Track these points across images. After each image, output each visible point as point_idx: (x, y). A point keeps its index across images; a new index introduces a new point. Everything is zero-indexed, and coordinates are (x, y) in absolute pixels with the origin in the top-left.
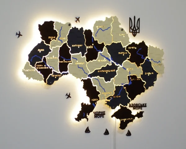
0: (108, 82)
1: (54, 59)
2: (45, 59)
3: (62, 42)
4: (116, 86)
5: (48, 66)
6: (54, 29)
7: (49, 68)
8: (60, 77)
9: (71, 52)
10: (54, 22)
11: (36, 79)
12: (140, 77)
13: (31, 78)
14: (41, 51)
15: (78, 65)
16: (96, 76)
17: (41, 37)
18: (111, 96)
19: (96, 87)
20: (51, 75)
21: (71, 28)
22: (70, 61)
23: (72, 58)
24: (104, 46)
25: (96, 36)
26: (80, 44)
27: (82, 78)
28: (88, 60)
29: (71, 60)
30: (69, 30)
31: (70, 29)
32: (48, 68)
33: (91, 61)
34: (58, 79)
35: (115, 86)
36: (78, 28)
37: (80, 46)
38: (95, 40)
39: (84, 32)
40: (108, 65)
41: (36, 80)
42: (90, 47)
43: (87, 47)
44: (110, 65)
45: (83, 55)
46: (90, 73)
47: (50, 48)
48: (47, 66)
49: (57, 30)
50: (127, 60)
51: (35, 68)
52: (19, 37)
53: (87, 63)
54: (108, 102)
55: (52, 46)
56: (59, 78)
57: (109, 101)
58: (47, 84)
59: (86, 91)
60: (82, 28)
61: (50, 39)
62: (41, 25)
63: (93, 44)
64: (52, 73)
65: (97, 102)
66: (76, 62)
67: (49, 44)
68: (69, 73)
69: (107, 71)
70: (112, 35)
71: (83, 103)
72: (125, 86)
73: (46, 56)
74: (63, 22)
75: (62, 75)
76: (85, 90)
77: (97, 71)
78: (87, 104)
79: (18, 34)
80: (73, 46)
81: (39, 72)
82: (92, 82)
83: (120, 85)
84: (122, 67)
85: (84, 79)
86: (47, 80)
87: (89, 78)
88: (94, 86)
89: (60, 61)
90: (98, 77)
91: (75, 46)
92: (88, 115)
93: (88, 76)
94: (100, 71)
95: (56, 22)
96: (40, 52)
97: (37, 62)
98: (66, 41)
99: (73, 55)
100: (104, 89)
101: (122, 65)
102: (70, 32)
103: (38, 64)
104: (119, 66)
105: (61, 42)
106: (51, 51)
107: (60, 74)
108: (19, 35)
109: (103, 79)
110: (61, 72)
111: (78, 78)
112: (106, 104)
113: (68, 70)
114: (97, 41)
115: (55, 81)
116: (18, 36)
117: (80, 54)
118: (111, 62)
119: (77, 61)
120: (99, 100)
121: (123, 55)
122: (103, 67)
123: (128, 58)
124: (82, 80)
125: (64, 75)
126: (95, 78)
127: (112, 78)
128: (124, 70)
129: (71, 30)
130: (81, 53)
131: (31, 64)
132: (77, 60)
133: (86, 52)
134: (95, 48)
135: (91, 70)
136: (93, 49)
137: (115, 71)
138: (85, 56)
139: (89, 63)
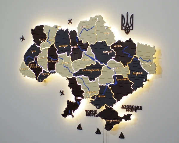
0: (92, 81)
2: (36, 59)
3: (50, 44)
4: (100, 85)
6: (44, 32)
10: (43, 26)
11: (29, 77)
12: (127, 77)
13: (26, 76)
15: (64, 65)
16: (81, 75)
18: (95, 96)
19: (80, 86)
20: (41, 74)
21: (58, 30)
24: (89, 45)
25: (80, 36)
26: (66, 45)
29: (58, 60)
30: (56, 32)
33: (75, 60)
34: (47, 77)
36: (64, 30)
37: (66, 46)
38: (79, 40)
39: (69, 33)
40: (92, 64)
42: (74, 47)
43: (72, 48)
44: (94, 64)
45: (68, 55)
46: (75, 72)
47: (40, 50)
48: (38, 65)
50: (112, 59)
51: (28, 67)
52: (23, 40)
53: (72, 62)
54: (92, 101)
55: (42, 47)
57: (94, 100)
58: (38, 81)
59: (71, 89)
60: (67, 30)
63: (77, 45)
64: (42, 72)
65: (81, 100)
67: (40, 46)
68: (56, 72)
69: (91, 71)
70: (96, 35)
71: (68, 100)
72: (110, 86)
73: (37, 56)
77: (81, 70)
78: (72, 102)
82: (77, 81)
83: (104, 85)
84: (106, 66)
85: (69, 78)
87: (74, 77)
88: (78, 84)
90: (83, 76)
91: (61, 46)
92: (74, 112)
93: (73, 75)
95: (45, 26)
97: (30, 62)
98: (54, 42)
99: (59, 55)
100: (88, 88)
104: (103, 65)
106: (41, 52)
107: (48, 72)
109: (87, 78)
111: (64, 77)
112: (91, 103)
113: (55, 69)
114: (81, 41)
118: (96, 61)
119: (63, 61)
120: (83, 98)
121: (108, 54)
122: (87, 66)
123: (113, 57)
124: (68, 79)
126: (79, 77)
127: (96, 77)
128: (109, 69)
130: (66, 53)
132: (63, 60)
133: (71, 52)
134: (79, 48)
135: (76, 69)
136: (78, 49)
137: (100, 70)
138: (70, 56)
139: (74, 62)
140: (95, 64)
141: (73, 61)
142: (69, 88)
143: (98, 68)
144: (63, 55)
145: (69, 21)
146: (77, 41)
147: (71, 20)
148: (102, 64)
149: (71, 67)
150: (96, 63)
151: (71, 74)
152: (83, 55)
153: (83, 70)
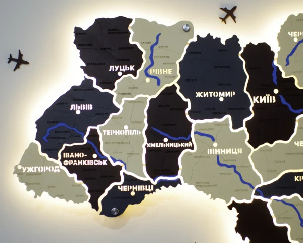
1: (127, 136)
2: (94, 135)
3: (159, 83)
5: (106, 158)
6: (131, 42)
7: (108, 162)
8: (148, 193)
9: (190, 113)
10: (130, 20)
11: (61, 197)
13: (45, 195)
14: (82, 111)
15: (218, 157)
16: (289, 195)
17: (82, 67)
19: (285, 229)
20: (116, 187)
21: (195, 39)
22: (187, 142)
23: (195, 133)
25: (288, 63)
27: (233, 199)
28: (255, 142)
29: (191, 140)
30: (187, 46)
31: (190, 41)
32: (105, 163)
33: (267, 144)
34: (143, 198)
36: (218, 40)
37: (229, 94)
38: (284, 76)
39: (241, 52)
41: (64, 200)
42: (263, 100)
45: (237, 125)
46: (263, 184)
47: (114, 102)
48: (101, 157)
49: (141, 43)
51: (58, 162)
52: (17, 67)
53: (253, 150)
55: (121, 94)
56: (146, 196)
58: (101, 214)
59: (247, 240)
60: (235, 39)
61: (116, 73)
62: (85, 28)
63: (276, 91)
64: (119, 180)
67: (112, 88)
68: (182, 181)
73: (99, 126)
74: (167, 19)
75: (158, 186)
76: (244, 239)
77: (291, 176)
79: (15, 60)
80: (199, 95)
81: (75, 175)
82: (272, 215)
85: (239, 201)
86: (103, 201)
87: (259, 201)
88: (277, 224)
89: (149, 142)
90: (296, 198)
93: (257, 194)
95: (139, 20)
96: (78, 112)
97: (65, 145)
98: (175, 77)
102: (187, 50)
103: (67, 150)
105: (155, 81)
106: (117, 110)
107: (148, 183)
108: (20, 61)
110: (154, 178)
111: (217, 200)
113: (180, 172)
114: (292, 80)
115: (130, 206)
116: (14, 64)
117: (227, 119)
119: (215, 145)
124: (234, 204)
125: (163, 188)
126: (282, 201)
129: (192, 43)
130: (229, 117)
131: (43, 151)
132: (213, 139)
133: (250, 114)
134: (284, 102)
135: (269, 173)
136: (278, 105)
138: (244, 128)
139: (261, 150)
141: (255, 147)
142: (239, 236)
144: (216, 124)
145: (225, 14)
146: (275, 81)
147: (235, 8)
149: (248, 166)
151: (246, 190)
152: (298, 128)
153: (299, 178)
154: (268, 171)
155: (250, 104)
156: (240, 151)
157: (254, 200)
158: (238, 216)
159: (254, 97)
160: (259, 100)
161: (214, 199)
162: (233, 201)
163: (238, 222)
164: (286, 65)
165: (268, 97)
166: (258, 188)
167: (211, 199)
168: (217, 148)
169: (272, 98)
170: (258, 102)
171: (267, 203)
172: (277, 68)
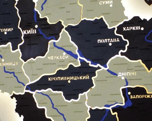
4: (91, 109)
15: (4, 67)
16: (45, 89)
24: (63, 27)
25: (42, 9)
33: (32, 59)
35: (89, 110)
37: (10, 30)
38: (41, 17)
39: (16, 4)
40: (71, 66)
42: (29, 32)
43: (24, 33)
44: (75, 66)
46: (30, 83)
53: (24, 63)
63: (36, 26)
66: (1, 62)
69: (69, 79)
70: (82, 5)
72: (115, 109)
76: (20, 116)
77: (45, 78)
82: (36, 101)
83: (101, 108)
84: (106, 69)
85: (17, 94)
87: (28, 93)
88: (39, 107)
90: (49, 91)
93: (27, 89)
94: (54, 79)
101: (106, 67)
104: (99, 68)
109: (61, 94)
114: (45, 19)
118: (80, 59)
119: (3, 60)
122: (60, 70)
123: (121, 51)
126: (41, 93)
127: (82, 93)
128: (112, 75)
130: (10, 43)
133: (22, 41)
134: (41, 33)
135: (33, 76)
136: (38, 35)
137: (90, 78)
138: (18, 50)
139: (28, 63)
140: (80, 65)
141: (25, 61)
143: (85, 74)
146: (35, 20)
148: (96, 66)
149: (21, 72)
150: (81, 63)
151: (21, 87)
152: (50, 48)
153: (51, 79)
154: (33, 75)
155: (22, 35)
156: (17, 63)
157: (25, 92)
158: (16, 103)
159: (24, 31)
160: (26, 32)
161: (3, 93)
162: (14, 94)
163: (16, 106)
164: (41, 10)
165: (32, 30)
166: (28, 86)
167: (1, 92)
168: (4, 62)
169: (34, 31)
170: (26, 34)
171: (33, 94)
172: (37, 12)
